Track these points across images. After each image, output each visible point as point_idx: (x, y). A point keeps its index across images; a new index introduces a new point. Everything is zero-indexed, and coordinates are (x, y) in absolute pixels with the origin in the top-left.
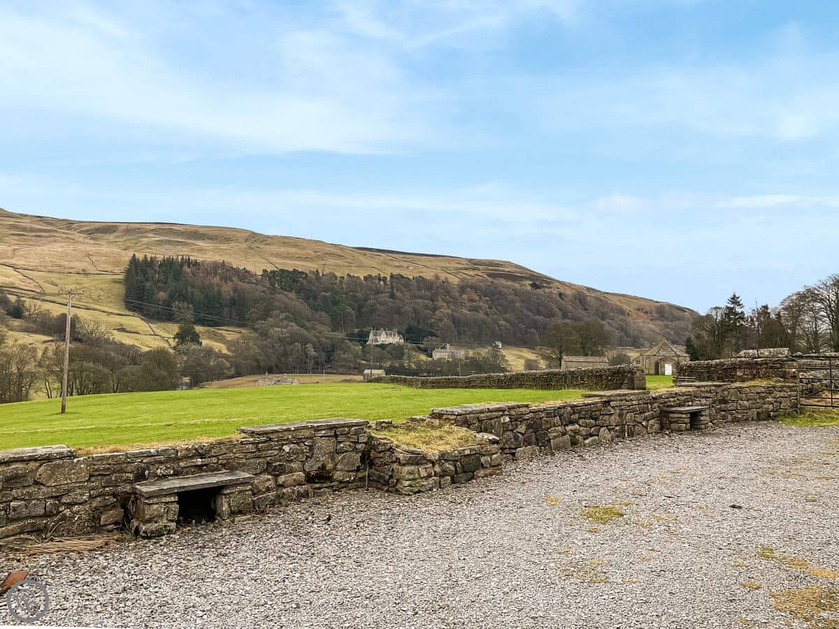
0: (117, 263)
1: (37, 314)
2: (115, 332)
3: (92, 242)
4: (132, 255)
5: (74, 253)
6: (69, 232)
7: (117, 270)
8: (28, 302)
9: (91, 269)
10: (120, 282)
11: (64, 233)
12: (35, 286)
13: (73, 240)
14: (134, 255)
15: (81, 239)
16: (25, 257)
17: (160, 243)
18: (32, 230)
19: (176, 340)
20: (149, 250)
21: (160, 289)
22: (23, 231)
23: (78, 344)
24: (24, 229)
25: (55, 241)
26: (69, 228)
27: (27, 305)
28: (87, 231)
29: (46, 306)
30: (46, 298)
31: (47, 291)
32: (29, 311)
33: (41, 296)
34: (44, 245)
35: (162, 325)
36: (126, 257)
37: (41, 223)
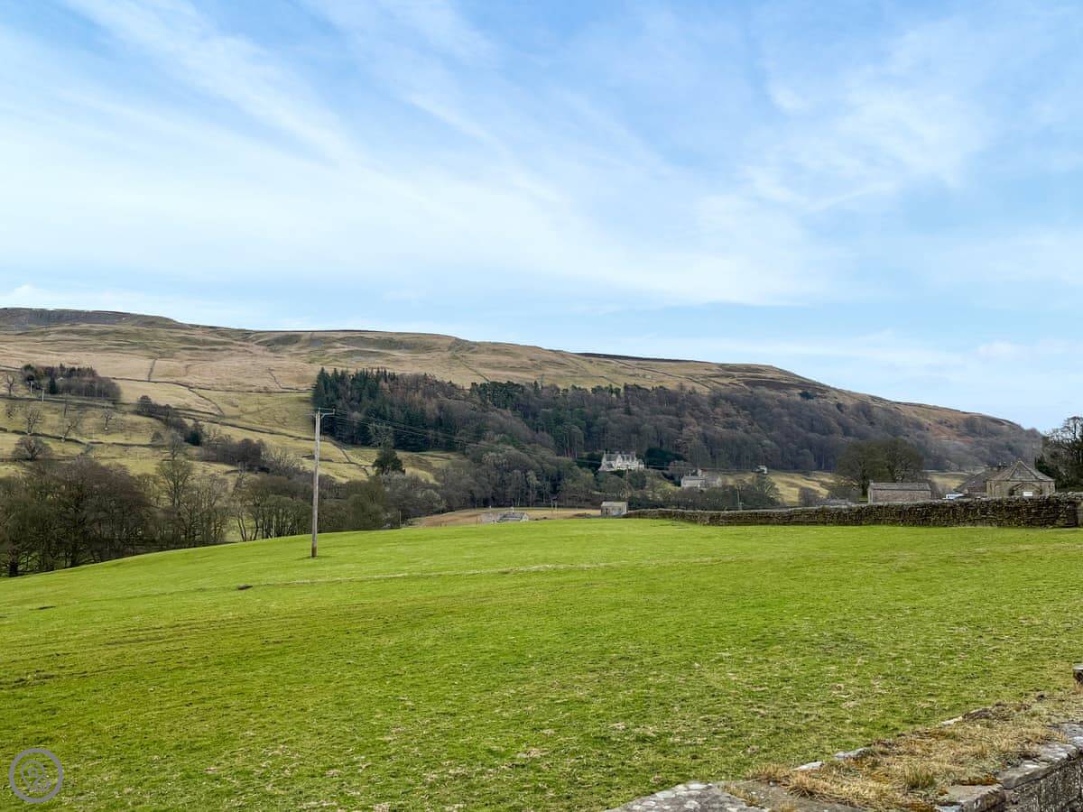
0: (301, 379)
1: (217, 440)
2: (305, 460)
3: (272, 354)
4: (320, 369)
5: (252, 368)
6: (246, 343)
7: (302, 387)
8: (206, 427)
9: (273, 386)
10: (307, 401)
11: (240, 346)
12: (213, 408)
13: (251, 353)
14: (323, 369)
15: (260, 352)
16: (199, 375)
17: (350, 354)
18: (205, 343)
19: (376, 468)
20: (337, 363)
21: (353, 408)
22: (195, 344)
23: (265, 475)
24: (197, 342)
25: (232, 355)
26: (245, 339)
27: (205, 430)
28: (266, 342)
29: (227, 431)
30: (226, 421)
31: (226, 413)
32: (208, 436)
33: (219, 418)
34: (219, 359)
35: (359, 450)
36: (314, 371)
37: (215, 335)
